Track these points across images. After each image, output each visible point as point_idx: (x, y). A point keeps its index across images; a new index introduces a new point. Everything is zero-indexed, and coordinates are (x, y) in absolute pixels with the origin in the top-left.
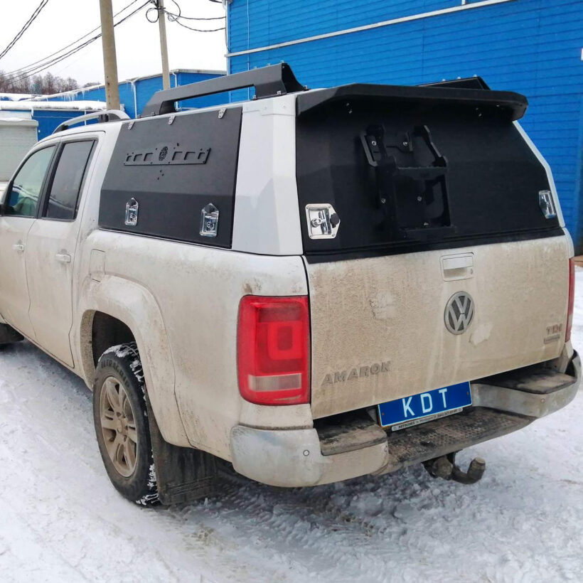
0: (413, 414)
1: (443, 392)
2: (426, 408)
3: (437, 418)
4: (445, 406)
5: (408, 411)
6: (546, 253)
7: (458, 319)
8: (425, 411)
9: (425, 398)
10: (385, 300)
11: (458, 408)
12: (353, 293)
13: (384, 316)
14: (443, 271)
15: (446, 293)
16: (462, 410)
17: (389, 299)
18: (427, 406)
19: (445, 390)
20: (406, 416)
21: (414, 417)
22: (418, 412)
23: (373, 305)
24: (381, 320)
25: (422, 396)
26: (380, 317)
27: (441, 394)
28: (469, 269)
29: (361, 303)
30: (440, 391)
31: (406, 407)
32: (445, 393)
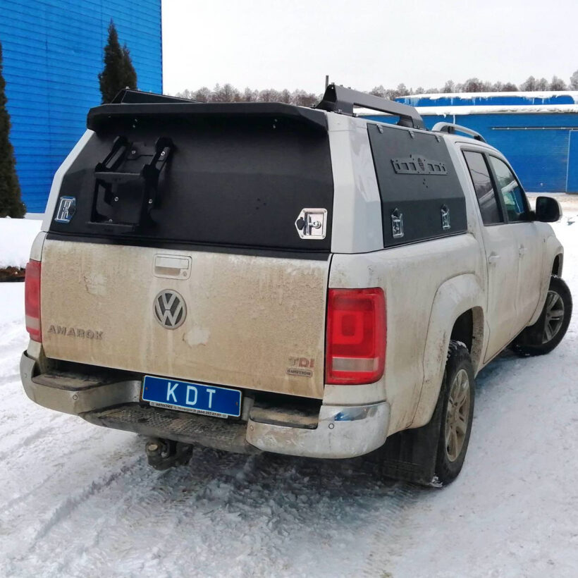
0: (175, 401)
1: (211, 392)
2: (190, 400)
3: (196, 412)
4: (210, 406)
5: (171, 396)
6: (290, 274)
7: (163, 314)
8: (188, 402)
9: (191, 390)
10: (98, 280)
11: (222, 414)
12: (72, 267)
13: (96, 292)
14: (154, 267)
15: (156, 287)
16: (227, 417)
17: (100, 279)
18: (192, 399)
19: (214, 391)
20: (168, 399)
21: (175, 403)
22: (181, 401)
23: (87, 280)
24: (93, 295)
25: (189, 388)
26: (92, 292)
27: (209, 393)
28: (182, 271)
29: (78, 277)
30: (208, 390)
31: (170, 392)
32: (213, 393)
